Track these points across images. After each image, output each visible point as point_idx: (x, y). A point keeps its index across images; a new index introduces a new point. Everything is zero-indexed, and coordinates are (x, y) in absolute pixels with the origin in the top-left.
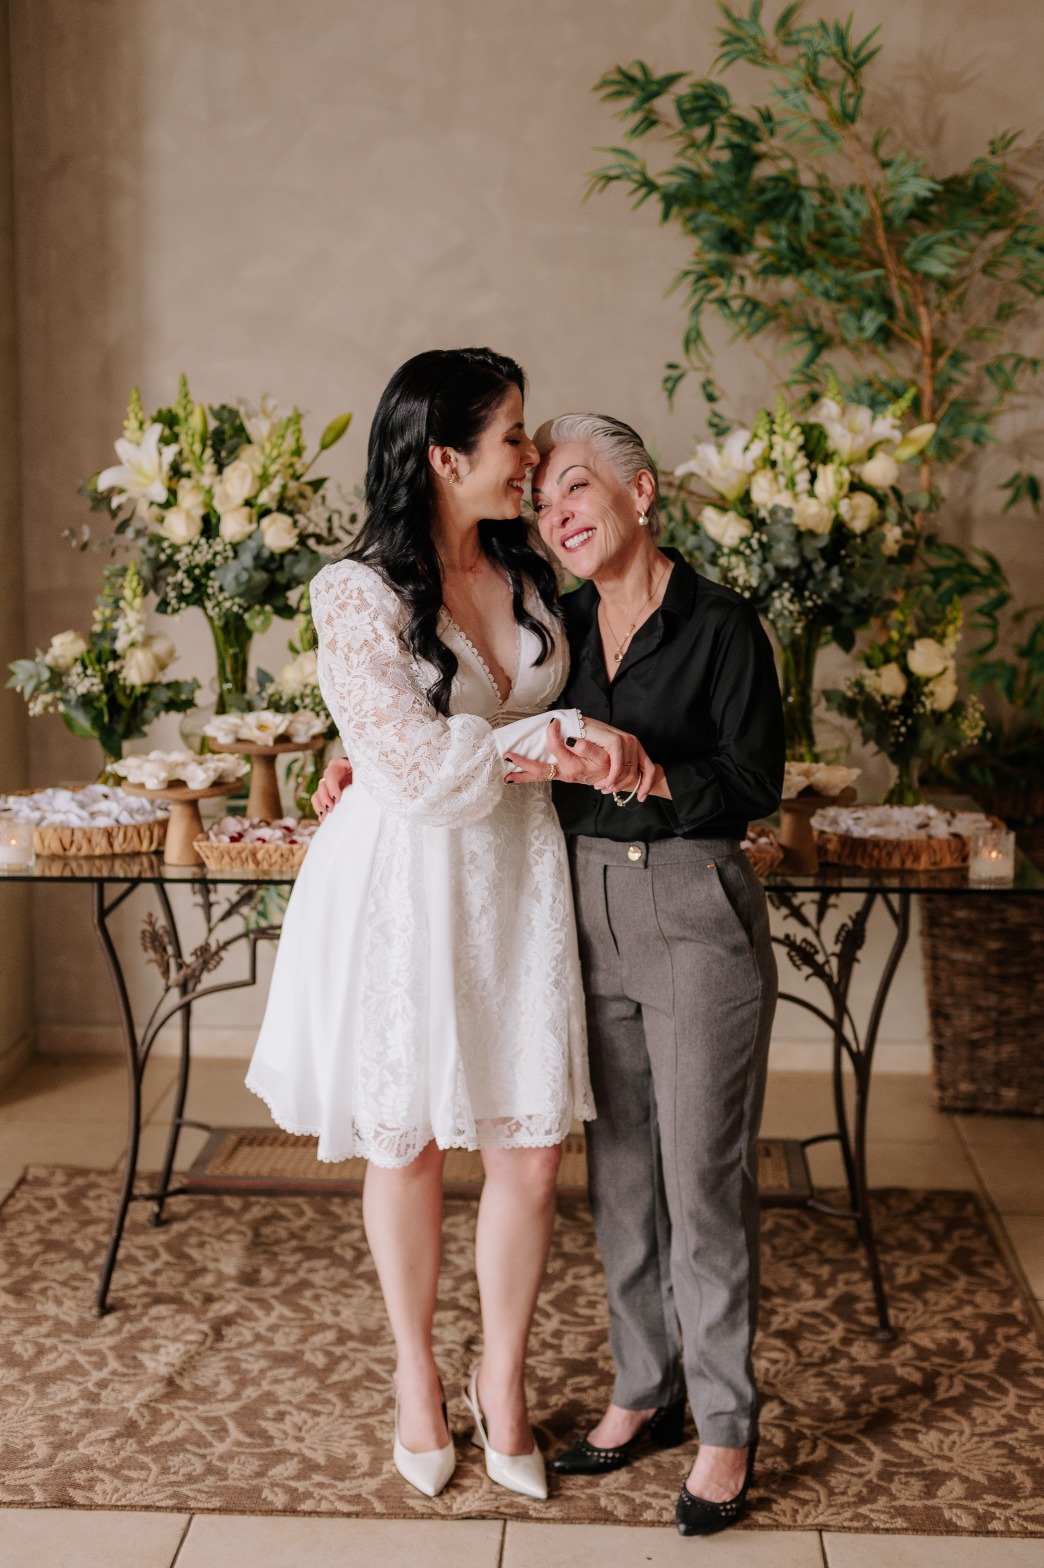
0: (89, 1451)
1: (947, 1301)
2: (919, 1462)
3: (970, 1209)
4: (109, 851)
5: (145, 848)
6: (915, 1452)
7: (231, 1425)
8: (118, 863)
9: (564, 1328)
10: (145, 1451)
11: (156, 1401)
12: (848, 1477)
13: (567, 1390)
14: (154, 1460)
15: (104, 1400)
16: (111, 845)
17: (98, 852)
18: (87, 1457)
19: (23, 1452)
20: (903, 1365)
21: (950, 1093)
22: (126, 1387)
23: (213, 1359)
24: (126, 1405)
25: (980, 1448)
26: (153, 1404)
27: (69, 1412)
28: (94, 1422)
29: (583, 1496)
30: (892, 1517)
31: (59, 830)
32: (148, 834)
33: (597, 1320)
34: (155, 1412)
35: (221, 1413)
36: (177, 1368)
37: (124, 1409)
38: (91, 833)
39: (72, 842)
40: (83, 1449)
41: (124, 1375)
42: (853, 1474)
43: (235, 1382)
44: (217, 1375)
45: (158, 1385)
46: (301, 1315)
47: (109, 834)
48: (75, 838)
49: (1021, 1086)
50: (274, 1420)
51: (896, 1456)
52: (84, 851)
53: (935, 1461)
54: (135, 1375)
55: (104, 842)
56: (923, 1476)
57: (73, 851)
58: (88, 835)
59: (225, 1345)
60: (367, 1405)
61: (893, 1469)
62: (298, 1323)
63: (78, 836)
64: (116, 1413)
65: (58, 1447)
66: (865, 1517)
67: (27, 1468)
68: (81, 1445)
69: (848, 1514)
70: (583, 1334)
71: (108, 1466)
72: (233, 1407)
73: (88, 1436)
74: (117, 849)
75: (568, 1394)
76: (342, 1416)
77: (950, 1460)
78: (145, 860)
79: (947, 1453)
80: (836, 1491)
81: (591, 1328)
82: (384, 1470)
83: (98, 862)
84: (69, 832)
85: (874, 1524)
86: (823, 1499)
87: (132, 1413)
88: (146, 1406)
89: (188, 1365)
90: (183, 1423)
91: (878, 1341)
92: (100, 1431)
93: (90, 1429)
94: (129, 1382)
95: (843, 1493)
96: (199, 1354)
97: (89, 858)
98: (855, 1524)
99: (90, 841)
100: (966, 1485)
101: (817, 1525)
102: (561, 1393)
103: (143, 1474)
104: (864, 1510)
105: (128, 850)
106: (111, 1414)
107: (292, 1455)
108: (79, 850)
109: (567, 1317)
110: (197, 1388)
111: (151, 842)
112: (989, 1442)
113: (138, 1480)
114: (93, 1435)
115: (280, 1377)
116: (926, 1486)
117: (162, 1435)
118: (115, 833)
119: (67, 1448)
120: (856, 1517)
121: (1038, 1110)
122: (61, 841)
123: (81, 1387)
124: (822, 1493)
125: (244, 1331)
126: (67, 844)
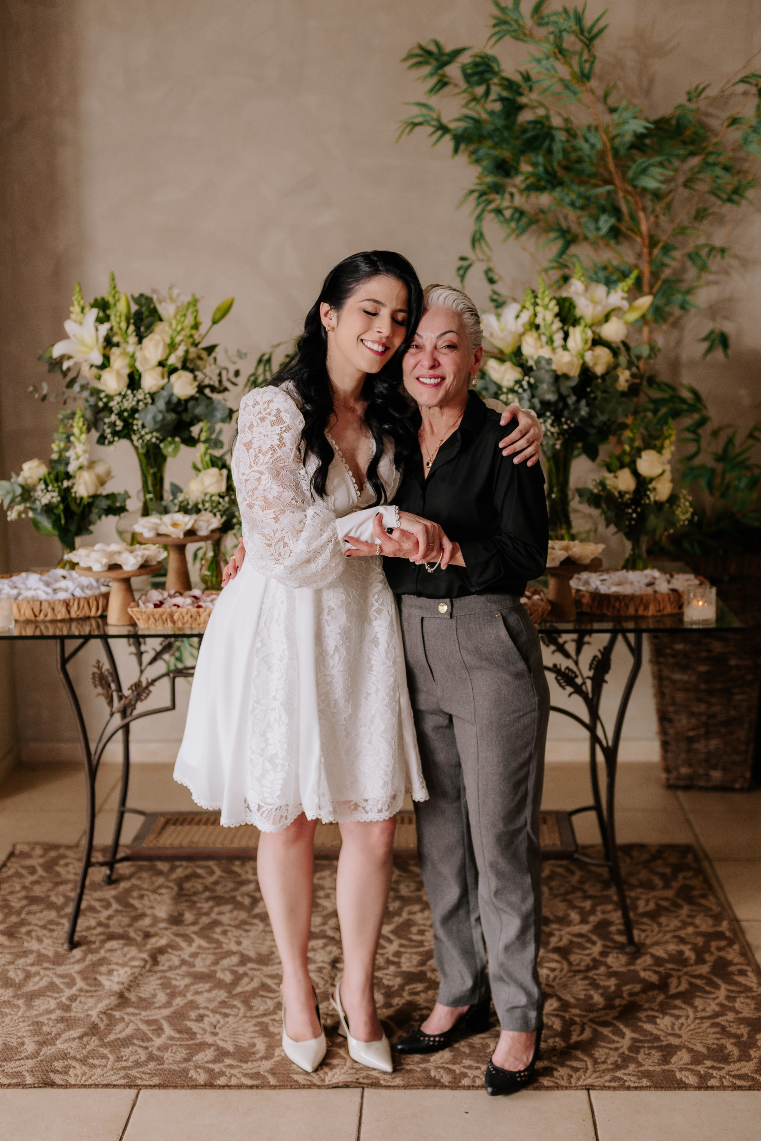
0: (64, 1046)
1: (675, 923)
2: (657, 1038)
3: (690, 857)
4: (68, 617)
5: (93, 613)
6: (655, 1031)
7: (165, 1025)
8: (74, 625)
9: (402, 950)
10: (104, 1045)
11: (111, 1009)
12: (607, 1051)
13: (405, 994)
14: (111, 1052)
15: (74, 1010)
16: (69, 612)
17: (59, 617)
18: (63, 1050)
19: (17, 1048)
20: (645, 970)
21: (674, 775)
22: (90, 1000)
23: (151, 978)
24: (90, 1013)
25: (701, 1027)
26: (109, 1012)
27: (49, 1019)
28: (67, 1026)
29: (418, 1069)
30: (639, 1079)
31: (31, 602)
32: (95, 603)
33: (426, 944)
34: (111, 1017)
35: (158, 1017)
36: (126, 985)
37: (88, 1015)
38: (54, 604)
39: (41, 611)
40: (60, 1045)
41: (88, 991)
42: (611, 1049)
43: (167, 994)
44: (154, 990)
45: (112, 998)
46: (214, 945)
47: (67, 604)
48: (43, 608)
49: (725, 769)
50: (196, 1020)
51: (641, 1035)
52: (50, 617)
53: (669, 1037)
54: (96, 991)
55: (64, 610)
56: (661, 1048)
57: (41, 617)
58: (52, 605)
59: (160, 968)
60: (262, 1008)
61: (639, 1044)
62: (212, 951)
63: (45, 606)
64: (83, 1019)
65: (42, 1044)
66: (620, 1079)
67: (20, 1059)
68: (58, 1042)
69: (608, 1077)
70: (415, 953)
71: (78, 1057)
72: (166, 1012)
73: (63, 1035)
74: (73, 615)
75: (407, 997)
76: (245, 1017)
77: (680, 1036)
78: (93, 622)
79: (677, 1032)
80: (599, 1061)
81: (421, 949)
82: (276, 1054)
83: (59, 625)
84: (38, 604)
85: (627, 1084)
86: (590, 1067)
87: (95, 1018)
88: (105, 1013)
89: (134, 983)
90: (131, 1024)
91: (627, 954)
92: (72, 1032)
93: (64, 1031)
94: (92, 996)
95: (604, 1062)
96: (141, 975)
97: (53, 622)
98: (613, 1084)
99: (53, 609)
100: (691, 1054)
101: (586, 1085)
102: (401, 996)
103: (104, 1061)
104: (619, 1074)
105: (81, 616)
106: (79, 1019)
107: (210, 1046)
108: (46, 616)
109: (404, 942)
110: (141, 999)
111: (98, 609)
112: (707, 1023)
113: (100, 1066)
114: (67, 1035)
115: (199, 990)
116: (663, 1056)
117: (116, 1034)
118: (71, 604)
119: (48, 1044)
120: (614, 1079)
121: (737, 786)
122: (33, 610)
123: (58, 1001)
124: (589, 1063)
125: (173, 958)
126: (37, 612)
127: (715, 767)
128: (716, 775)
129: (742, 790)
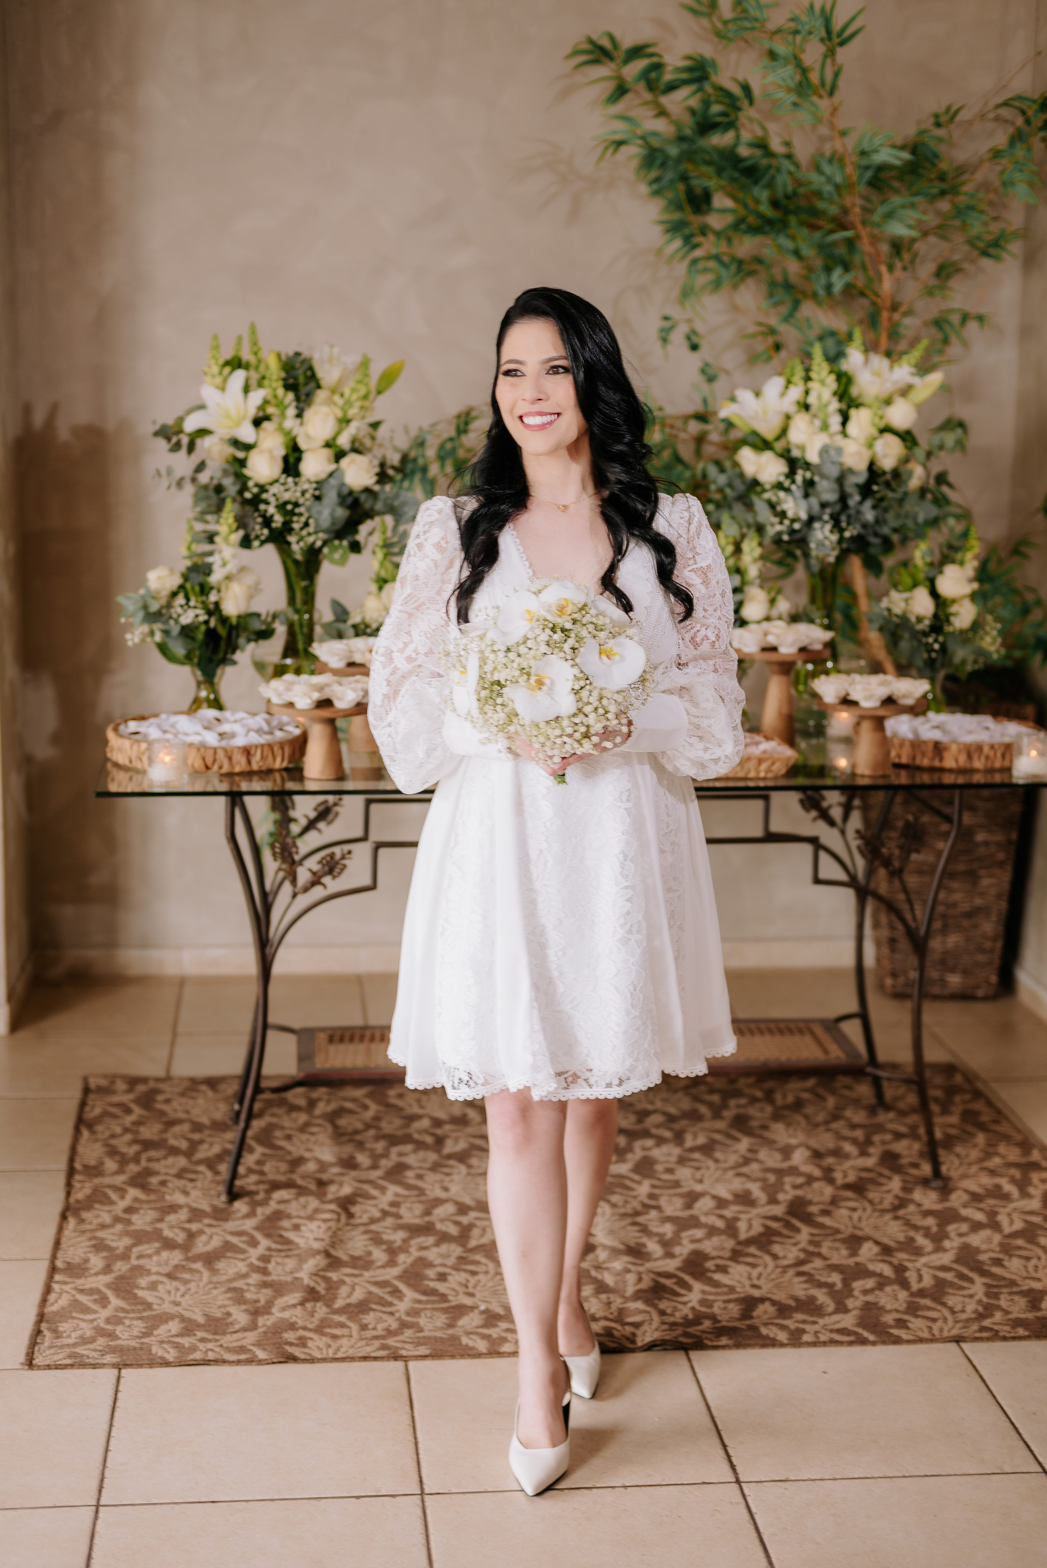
1: (974, 1154)
2: (1014, 1283)
3: (958, 1079)
4: (247, 769)
5: (278, 764)
6: (1008, 1275)
7: (402, 1287)
9: (656, 1191)
10: (336, 1312)
11: (323, 1270)
12: (961, 1299)
15: (273, 1272)
16: (249, 762)
17: (237, 769)
18: (287, 1320)
19: (224, 1319)
22: (287, 1260)
23: (354, 1233)
24: (297, 1275)
26: (321, 1273)
27: (248, 1284)
28: (276, 1291)
29: (743, 1327)
30: (1013, 1327)
31: (204, 749)
32: (280, 752)
33: (683, 1184)
34: (327, 1280)
35: (387, 1278)
36: (328, 1241)
37: (297, 1279)
38: (232, 751)
39: (215, 761)
40: (277, 1314)
41: (280, 1251)
42: (964, 1296)
43: (385, 1251)
44: (366, 1246)
45: (318, 1257)
46: (415, 1192)
47: (247, 751)
48: (218, 757)
50: (438, 1280)
52: (226, 769)
53: (1027, 1281)
54: (290, 1250)
55: (243, 760)
56: (1023, 1294)
57: (215, 768)
58: (230, 753)
59: (357, 1221)
61: (996, 1290)
62: (415, 1199)
63: (221, 755)
64: (292, 1283)
65: (255, 1313)
67: (236, 1332)
68: (274, 1310)
69: (975, 1327)
70: (676, 1195)
71: (310, 1326)
72: (395, 1271)
73: (276, 1302)
74: (255, 767)
77: (1039, 1280)
78: (277, 776)
80: (956, 1309)
81: (679, 1191)
83: (237, 779)
84: (213, 751)
85: (1001, 1334)
86: (948, 1316)
87: (306, 1281)
88: (316, 1275)
89: (336, 1240)
90: (357, 1287)
91: (934, 1189)
92: (285, 1298)
93: (275, 1298)
94: (288, 1256)
95: (963, 1311)
96: (339, 1229)
97: (230, 775)
98: (985, 1335)
99: (230, 759)
101: (954, 1337)
103: (345, 1331)
104: (987, 1323)
105: (264, 768)
106: (287, 1283)
107: (471, 1308)
108: (220, 768)
109: (656, 1182)
110: (353, 1258)
111: (283, 760)
113: (343, 1336)
114: (281, 1302)
115: (425, 1245)
116: (1029, 1302)
117: (344, 1299)
118: (252, 752)
119: (263, 1314)
120: (983, 1329)
121: (980, 993)
122: (204, 759)
123: (247, 1263)
124: (946, 1313)
125: (369, 1208)
126: (209, 762)
127: (952, 970)
128: (955, 980)
129: (986, 999)
